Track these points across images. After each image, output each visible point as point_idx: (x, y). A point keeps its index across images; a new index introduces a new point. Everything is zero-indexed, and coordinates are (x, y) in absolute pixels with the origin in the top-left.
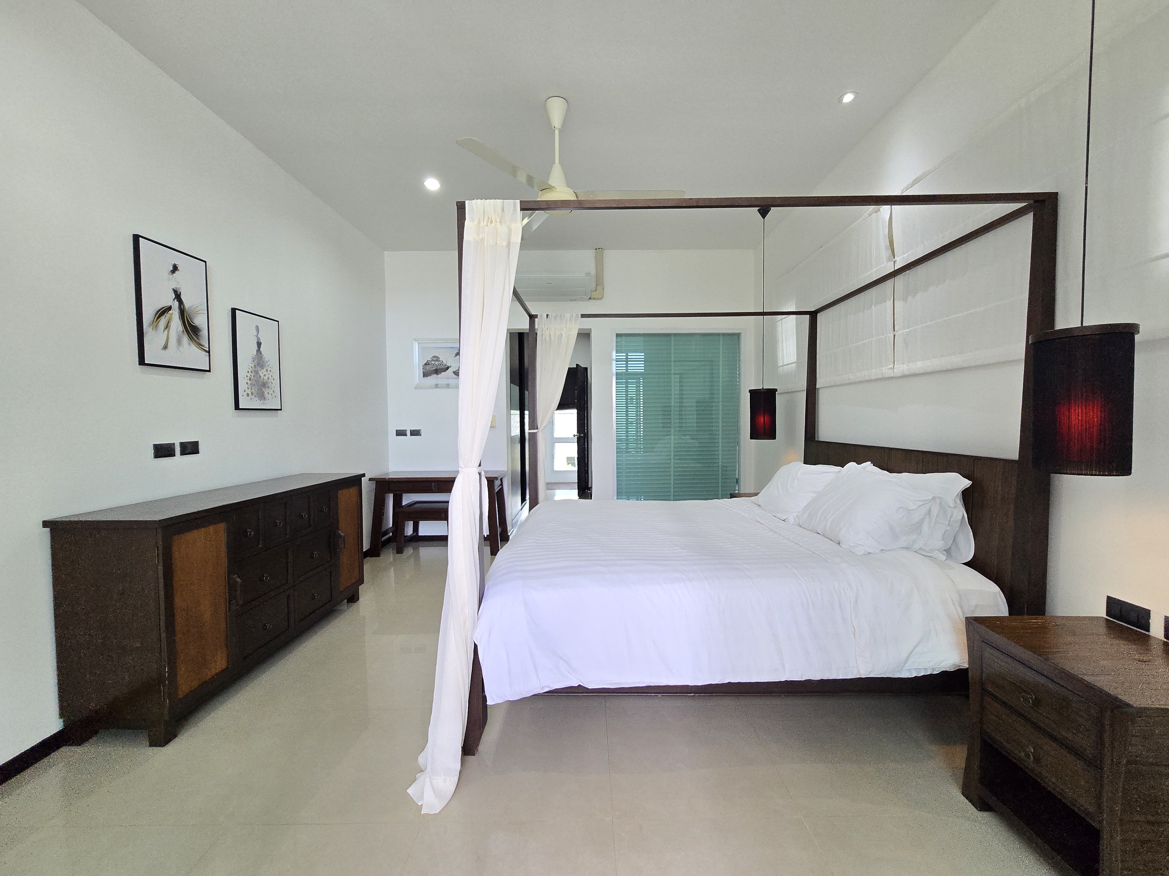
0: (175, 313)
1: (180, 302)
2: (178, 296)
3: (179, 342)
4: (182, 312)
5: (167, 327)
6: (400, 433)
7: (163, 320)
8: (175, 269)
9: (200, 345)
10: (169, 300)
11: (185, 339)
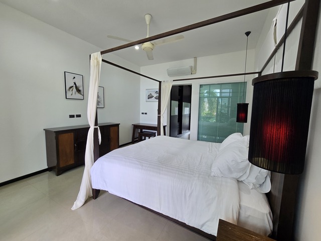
0: (74, 88)
1: (76, 85)
2: (75, 84)
3: (75, 93)
4: (76, 87)
5: (72, 90)
6: (143, 113)
7: (71, 89)
8: (74, 78)
9: (81, 94)
10: (73, 84)
11: (77, 93)
